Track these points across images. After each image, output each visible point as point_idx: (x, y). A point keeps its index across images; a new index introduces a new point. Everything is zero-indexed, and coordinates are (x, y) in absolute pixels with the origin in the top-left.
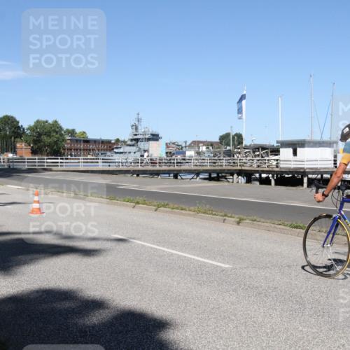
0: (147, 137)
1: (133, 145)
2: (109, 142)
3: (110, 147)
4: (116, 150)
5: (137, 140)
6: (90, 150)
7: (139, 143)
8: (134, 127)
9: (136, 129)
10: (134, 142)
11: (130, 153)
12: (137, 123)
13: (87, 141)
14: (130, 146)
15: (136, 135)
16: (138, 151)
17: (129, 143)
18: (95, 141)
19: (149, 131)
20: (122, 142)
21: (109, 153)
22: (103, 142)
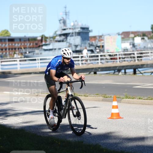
0: (77, 30)
1: (63, 41)
2: (34, 39)
3: (36, 44)
4: (44, 47)
5: (66, 35)
6: (15, 49)
7: (69, 38)
8: (62, 21)
9: (64, 23)
10: (63, 37)
11: (60, 49)
12: (65, 17)
13: (12, 40)
14: (59, 41)
15: (64, 30)
16: (69, 47)
17: (58, 38)
18: (20, 39)
19: (78, 24)
20: (51, 38)
21: (37, 51)
22: (29, 40)
